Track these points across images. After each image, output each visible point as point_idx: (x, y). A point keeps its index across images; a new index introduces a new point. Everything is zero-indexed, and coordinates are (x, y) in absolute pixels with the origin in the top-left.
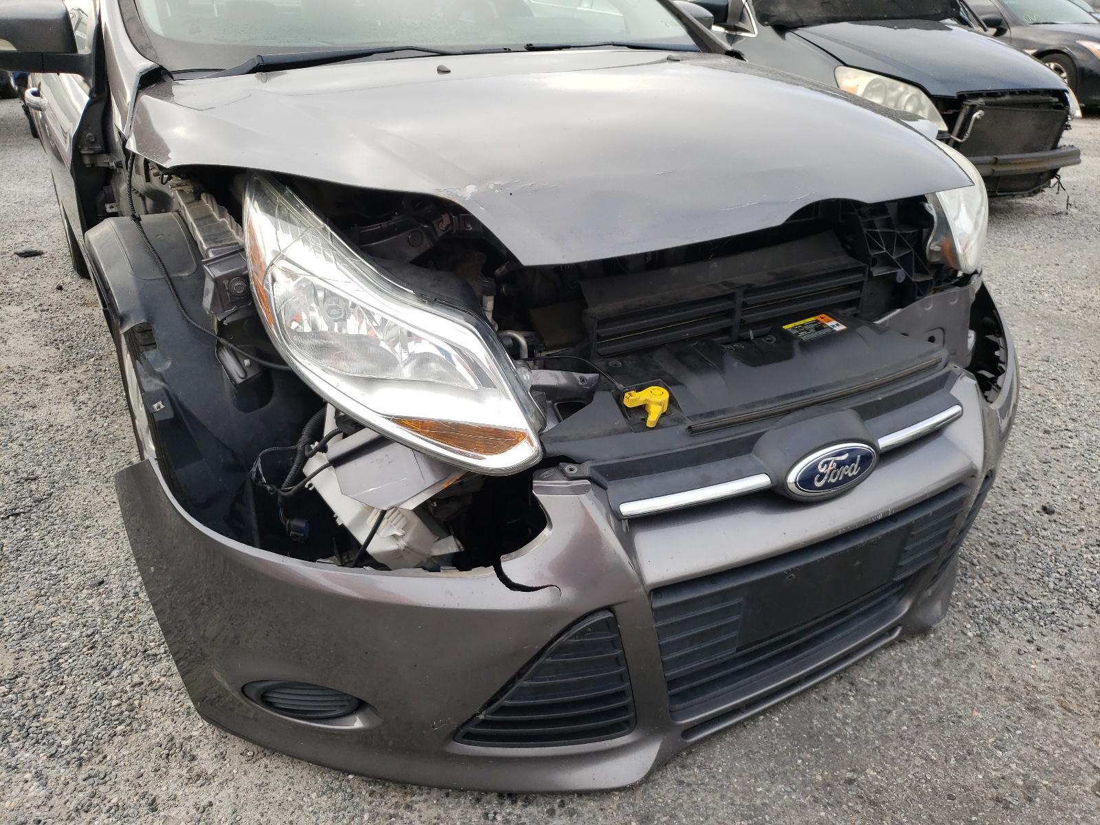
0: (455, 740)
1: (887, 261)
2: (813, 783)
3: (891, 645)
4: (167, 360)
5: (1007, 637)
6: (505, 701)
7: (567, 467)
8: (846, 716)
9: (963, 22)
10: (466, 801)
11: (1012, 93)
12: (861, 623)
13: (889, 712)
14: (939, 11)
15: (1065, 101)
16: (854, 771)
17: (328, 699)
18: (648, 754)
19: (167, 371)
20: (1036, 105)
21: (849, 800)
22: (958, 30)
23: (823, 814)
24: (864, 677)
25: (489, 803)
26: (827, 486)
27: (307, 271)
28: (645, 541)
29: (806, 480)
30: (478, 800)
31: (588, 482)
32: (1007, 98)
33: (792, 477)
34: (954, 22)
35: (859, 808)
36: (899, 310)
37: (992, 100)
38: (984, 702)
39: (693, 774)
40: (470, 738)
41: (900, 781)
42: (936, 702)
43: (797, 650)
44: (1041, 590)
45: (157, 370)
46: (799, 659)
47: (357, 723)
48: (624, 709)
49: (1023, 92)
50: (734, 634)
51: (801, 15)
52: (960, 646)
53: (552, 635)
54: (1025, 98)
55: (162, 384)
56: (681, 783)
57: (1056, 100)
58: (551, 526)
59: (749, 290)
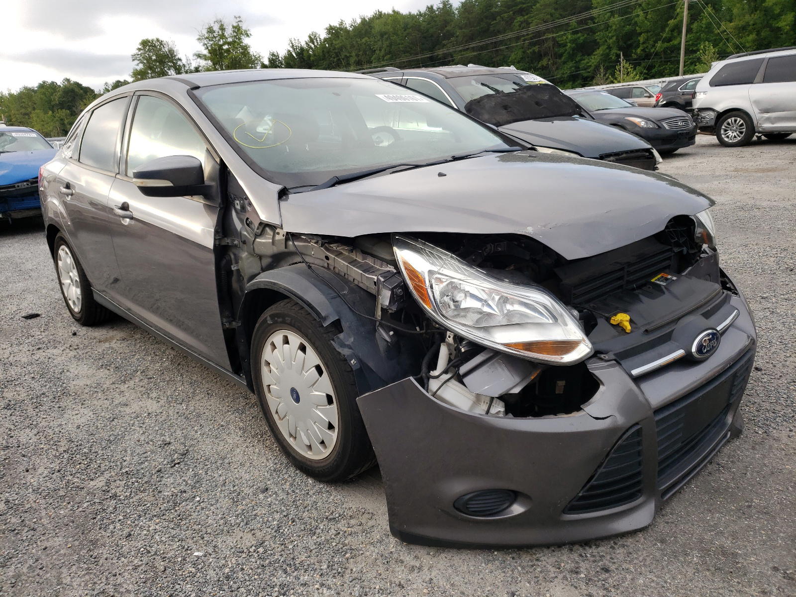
0: (564, 513)
1: (677, 245)
2: (732, 510)
3: (728, 441)
4: (350, 337)
5: (778, 431)
6: (593, 482)
7: (602, 356)
8: (726, 479)
9: (582, 116)
10: (565, 550)
11: (627, 152)
12: (714, 431)
13: (746, 474)
14: (571, 111)
15: (652, 154)
16: (748, 502)
17: (496, 500)
18: (651, 507)
19: (352, 343)
20: (638, 158)
21: (754, 514)
22: (582, 121)
23: (746, 522)
24: (723, 460)
25: (578, 550)
26: (707, 351)
27: (450, 277)
28: (646, 386)
29: (700, 349)
30: (571, 550)
31: (614, 362)
32: (624, 155)
33: (694, 349)
34: (578, 116)
35: (761, 516)
36: (690, 268)
37: (617, 157)
38: (787, 461)
39: (670, 518)
40: (573, 509)
41: (772, 502)
42: (765, 465)
43: (693, 448)
44: (780, 407)
45: (347, 343)
46: (697, 451)
47: (517, 509)
48: (639, 482)
49: (632, 151)
50: (681, 435)
51: (498, 119)
52: (758, 439)
53: (614, 441)
54: (633, 155)
55: (351, 350)
56: (667, 523)
57: (647, 154)
58: (603, 384)
59: (629, 264)
